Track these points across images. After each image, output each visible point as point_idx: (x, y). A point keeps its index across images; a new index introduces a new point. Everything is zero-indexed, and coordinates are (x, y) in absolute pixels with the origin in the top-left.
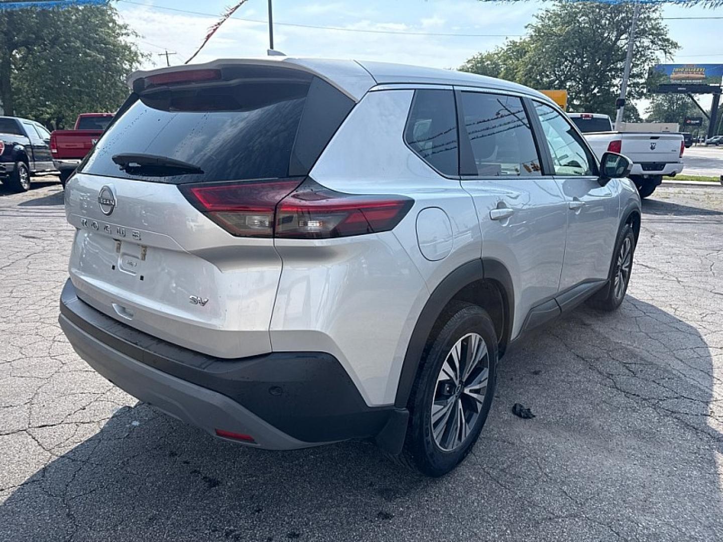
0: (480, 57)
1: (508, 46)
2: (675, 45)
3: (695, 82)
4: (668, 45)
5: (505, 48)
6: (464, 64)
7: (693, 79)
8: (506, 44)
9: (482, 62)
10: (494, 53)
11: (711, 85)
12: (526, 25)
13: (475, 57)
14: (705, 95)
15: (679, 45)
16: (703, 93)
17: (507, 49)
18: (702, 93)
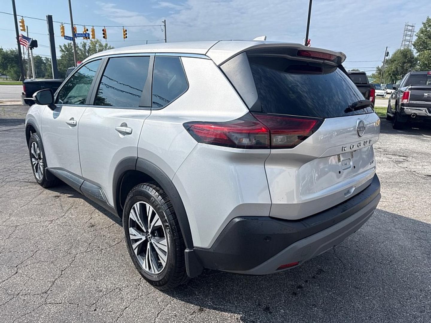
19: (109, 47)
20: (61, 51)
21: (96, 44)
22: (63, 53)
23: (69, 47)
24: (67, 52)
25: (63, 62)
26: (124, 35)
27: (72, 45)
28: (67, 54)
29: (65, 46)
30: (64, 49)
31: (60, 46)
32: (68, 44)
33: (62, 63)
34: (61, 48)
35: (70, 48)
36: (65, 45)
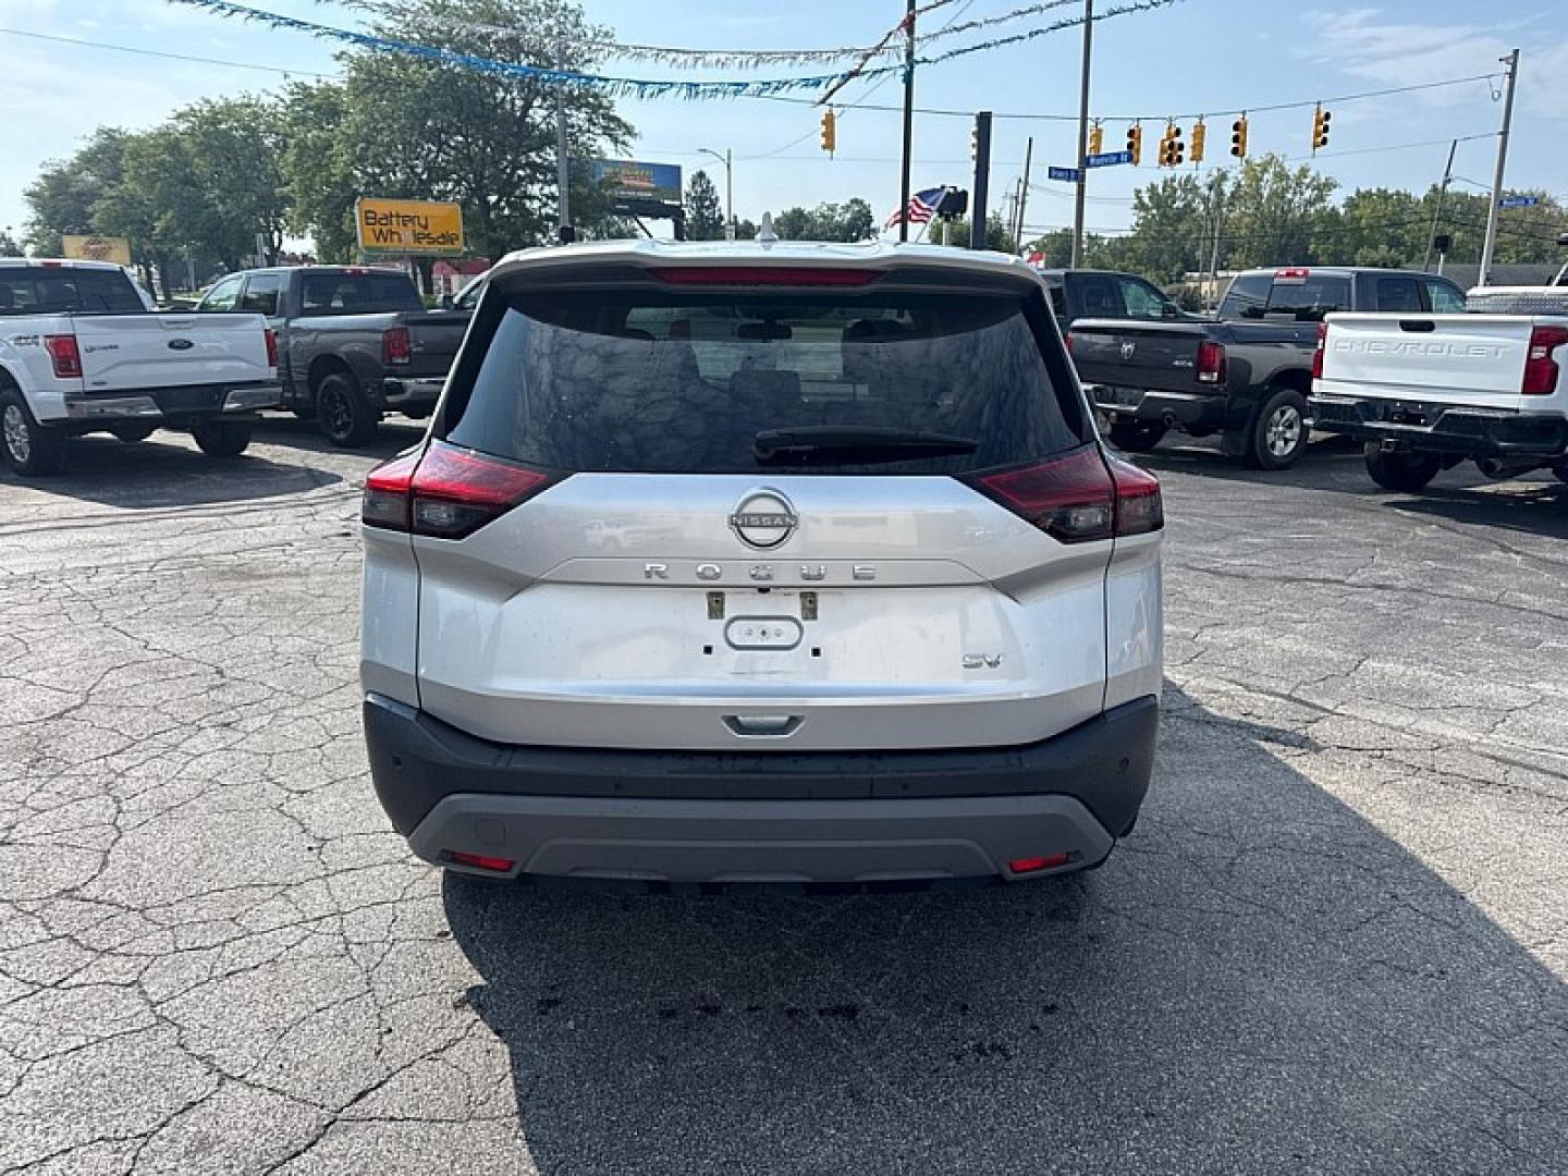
0: (206, 108)
1: (292, 93)
2: (629, 131)
3: (641, 194)
4: (617, 129)
5: (288, 99)
6: (167, 122)
7: (637, 189)
8: (288, 89)
9: (214, 119)
10: (239, 102)
11: (666, 202)
12: (337, 53)
13: (197, 107)
14: (661, 220)
15: (636, 131)
16: (657, 218)
17: (293, 101)
18: (655, 216)
19: (1313, 179)
20: (1136, 207)
21: (1265, 170)
22: (1143, 214)
23: (1164, 190)
24: (1154, 211)
25: (1135, 246)
26: (1317, 134)
27: (1176, 184)
28: (1153, 216)
29: (1153, 189)
30: (1146, 200)
31: (1138, 192)
32: (1165, 182)
33: (1131, 250)
34: (1139, 198)
35: (1169, 196)
36: (1152, 185)
